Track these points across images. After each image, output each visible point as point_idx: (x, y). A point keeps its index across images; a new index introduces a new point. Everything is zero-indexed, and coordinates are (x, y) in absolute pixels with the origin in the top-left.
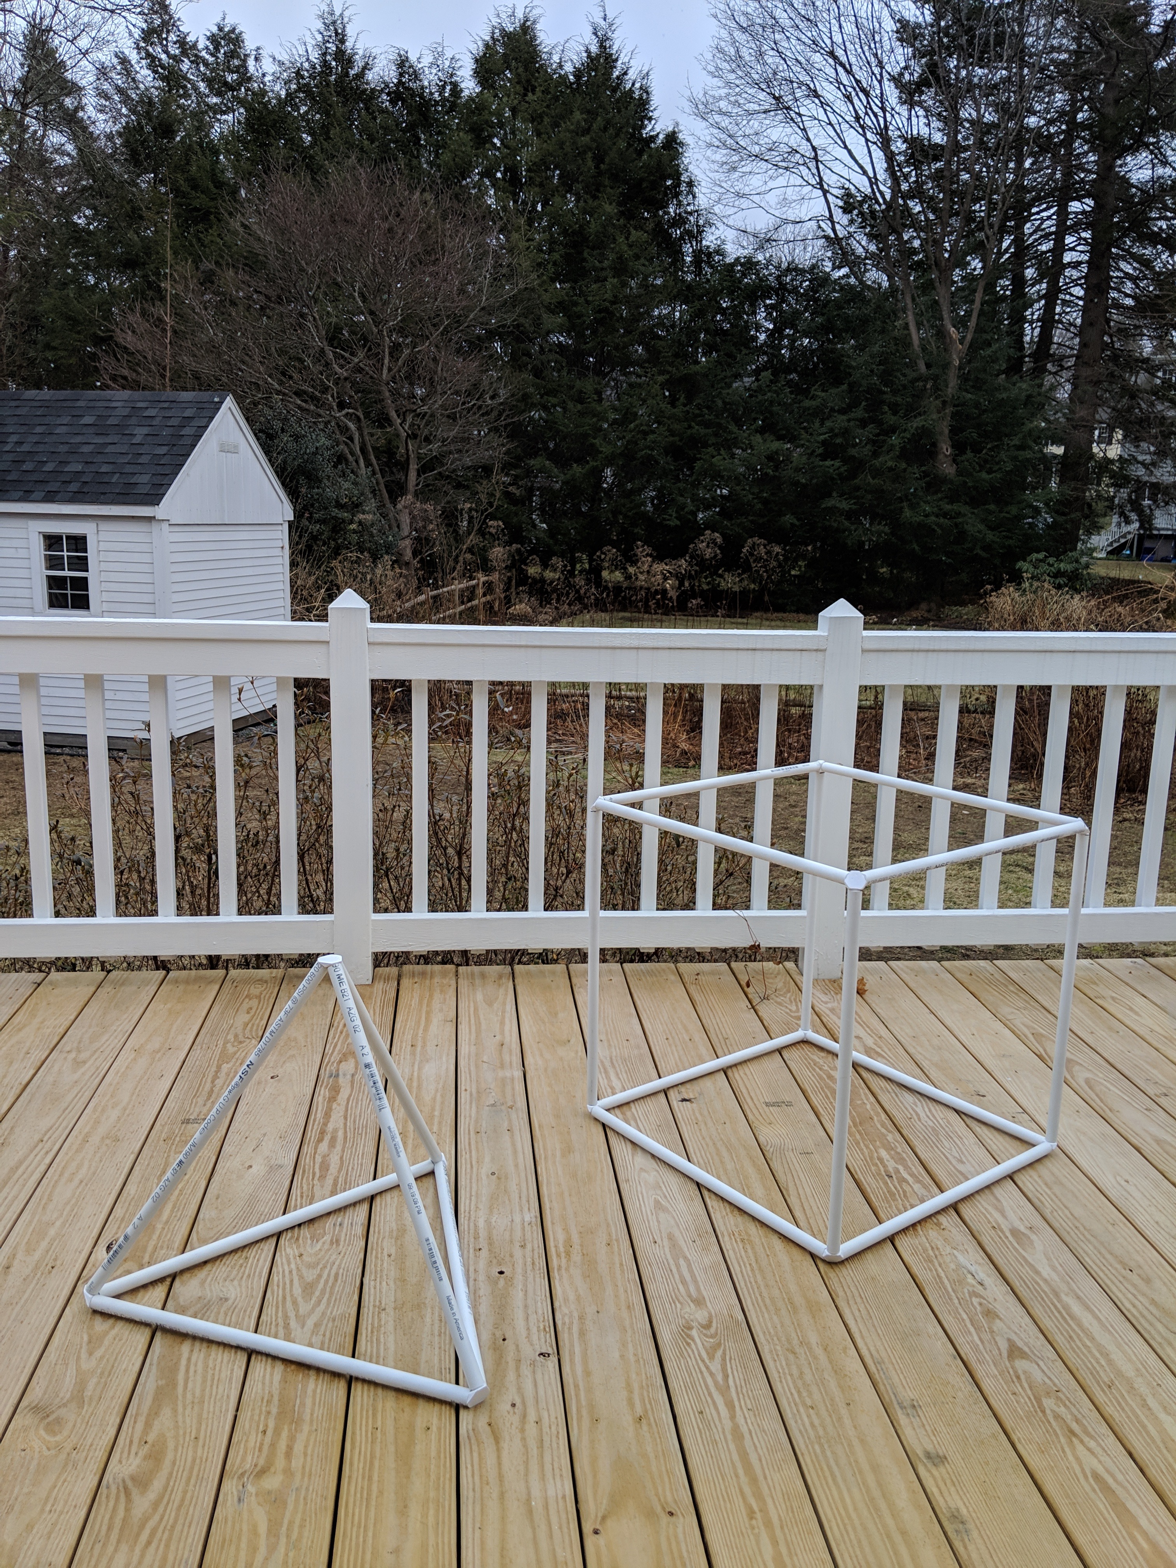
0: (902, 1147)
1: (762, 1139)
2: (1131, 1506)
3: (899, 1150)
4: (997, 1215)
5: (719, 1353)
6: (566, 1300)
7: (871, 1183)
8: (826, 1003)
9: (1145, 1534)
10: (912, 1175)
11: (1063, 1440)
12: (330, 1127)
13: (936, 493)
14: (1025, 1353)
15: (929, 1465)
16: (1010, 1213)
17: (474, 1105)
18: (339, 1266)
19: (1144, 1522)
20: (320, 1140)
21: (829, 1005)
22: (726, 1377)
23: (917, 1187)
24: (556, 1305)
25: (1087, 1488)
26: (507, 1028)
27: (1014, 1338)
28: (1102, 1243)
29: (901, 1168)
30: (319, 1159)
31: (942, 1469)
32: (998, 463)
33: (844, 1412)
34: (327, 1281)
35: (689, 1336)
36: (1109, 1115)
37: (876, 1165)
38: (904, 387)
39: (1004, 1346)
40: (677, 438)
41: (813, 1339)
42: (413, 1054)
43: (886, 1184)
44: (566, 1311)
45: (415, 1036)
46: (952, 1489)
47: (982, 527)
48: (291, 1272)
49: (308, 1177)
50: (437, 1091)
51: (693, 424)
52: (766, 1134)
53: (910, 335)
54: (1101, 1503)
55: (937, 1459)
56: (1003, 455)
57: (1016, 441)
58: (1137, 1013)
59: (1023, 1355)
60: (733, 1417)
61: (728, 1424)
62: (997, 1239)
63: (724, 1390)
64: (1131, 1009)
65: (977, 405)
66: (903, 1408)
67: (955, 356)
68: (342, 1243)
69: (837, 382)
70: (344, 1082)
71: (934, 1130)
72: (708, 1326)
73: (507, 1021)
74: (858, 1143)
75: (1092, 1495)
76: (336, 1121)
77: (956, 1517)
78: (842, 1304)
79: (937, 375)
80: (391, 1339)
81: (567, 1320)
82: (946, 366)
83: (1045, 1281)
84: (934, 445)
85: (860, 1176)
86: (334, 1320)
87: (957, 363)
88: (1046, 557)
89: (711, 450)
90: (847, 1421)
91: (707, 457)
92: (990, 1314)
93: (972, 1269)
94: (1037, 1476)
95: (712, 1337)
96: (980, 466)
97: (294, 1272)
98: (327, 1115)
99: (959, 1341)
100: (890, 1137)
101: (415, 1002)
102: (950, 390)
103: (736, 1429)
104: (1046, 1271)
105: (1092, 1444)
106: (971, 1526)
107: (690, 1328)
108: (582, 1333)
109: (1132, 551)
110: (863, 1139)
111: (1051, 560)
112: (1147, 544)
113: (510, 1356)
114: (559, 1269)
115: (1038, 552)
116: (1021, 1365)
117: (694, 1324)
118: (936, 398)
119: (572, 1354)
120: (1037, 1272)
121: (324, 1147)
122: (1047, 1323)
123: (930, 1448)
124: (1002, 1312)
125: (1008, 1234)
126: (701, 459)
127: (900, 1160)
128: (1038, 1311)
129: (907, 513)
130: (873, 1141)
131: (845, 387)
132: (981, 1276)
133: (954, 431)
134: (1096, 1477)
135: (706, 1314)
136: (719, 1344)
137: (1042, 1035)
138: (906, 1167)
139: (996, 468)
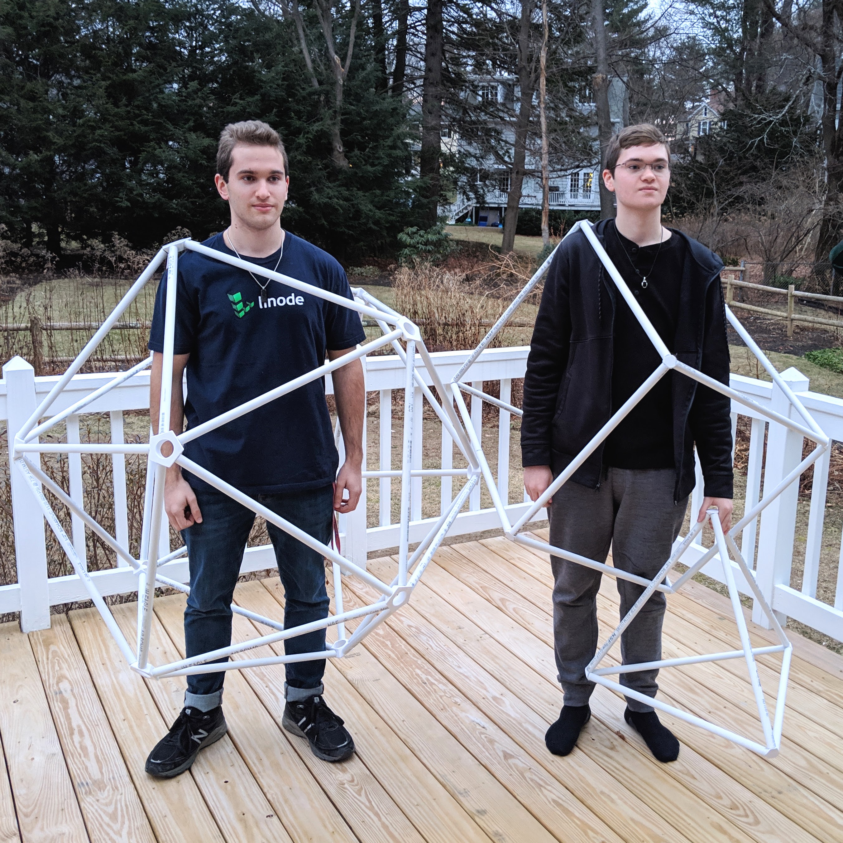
0: (427, 666)
1: (349, 678)
2: (570, 809)
3: (426, 668)
4: (484, 692)
5: (363, 792)
6: (269, 787)
7: (415, 689)
8: (362, 589)
9: (578, 819)
10: (436, 680)
11: (537, 789)
12: (74, 725)
13: (334, 181)
14: (511, 755)
15: (480, 816)
16: (490, 689)
17: (164, 693)
18: (125, 800)
19: (577, 814)
20: (72, 734)
21: (364, 590)
22: (370, 802)
23: (440, 686)
24: (265, 790)
25: (551, 807)
26: (164, 641)
27: (506, 750)
28: (537, 694)
29: (430, 678)
30: (78, 746)
31: (486, 816)
32: (378, 158)
33: (434, 803)
34: (122, 811)
35: (344, 788)
36: (528, 626)
37: (416, 678)
38: (304, 98)
39: (501, 754)
40: (122, 133)
41: (409, 774)
42: (107, 669)
43: (423, 687)
44: (272, 792)
45: (102, 658)
46: (493, 823)
47: (370, 206)
48: (96, 811)
49: (77, 758)
50: (135, 690)
51: (135, 123)
52: (352, 674)
53: (304, 58)
54: (558, 811)
55: (482, 812)
56: (381, 153)
57: (389, 142)
58: (533, 566)
59: (512, 756)
60: (380, 819)
61: (379, 824)
62: (486, 704)
63: (372, 808)
64: (529, 564)
65: (359, 114)
66: (461, 794)
67: (339, 77)
68: (120, 788)
69: (252, 93)
70: (67, 695)
71: (441, 653)
72: (353, 781)
73: (162, 637)
74: (403, 669)
75: (554, 809)
76: (76, 721)
77: (497, 834)
78: (418, 754)
79: (328, 91)
80: (178, 830)
81: (274, 796)
82: (334, 84)
83: (514, 719)
84: (330, 144)
85: (409, 686)
86: (138, 829)
87: (341, 82)
88: (418, 230)
89: (152, 143)
90: (436, 807)
91: (150, 150)
92: (492, 741)
93: (478, 721)
94: (528, 808)
95: (357, 785)
96: (365, 161)
97: (99, 810)
98: (68, 718)
99: (479, 757)
100: (419, 662)
101: (90, 635)
102: (338, 103)
103: (383, 824)
104: (513, 714)
105: (549, 788)
106: (504, 836)
107: (344, 784)
108: (286, 801)
109: (472, 219)
110: (405, 666)
111: (422, 232)
112: (482, 214)
113: (251, 822)
114: (259, 773)
115: (412, 227)
116: (511, 761)
117: (345, 782)
118: (329, 109)
119: (284, 811)
120: (509, 716)
121: (76, 738)
122: (519, 739)
123: (478, 808)
124: (497, 739)
125: (491, 699)
126: (144, 151)
127: (428, 673)
128: (513, 734)
129: (316, 196)
130: (411, 666)
131: (257, 97)
132: (483, 723)
133: (343, 133)
134: (554, 801)
135: (350, 776)
136: (362, 788)
137: (486, 587)
138: (432, 676)
139: (376, 162)
